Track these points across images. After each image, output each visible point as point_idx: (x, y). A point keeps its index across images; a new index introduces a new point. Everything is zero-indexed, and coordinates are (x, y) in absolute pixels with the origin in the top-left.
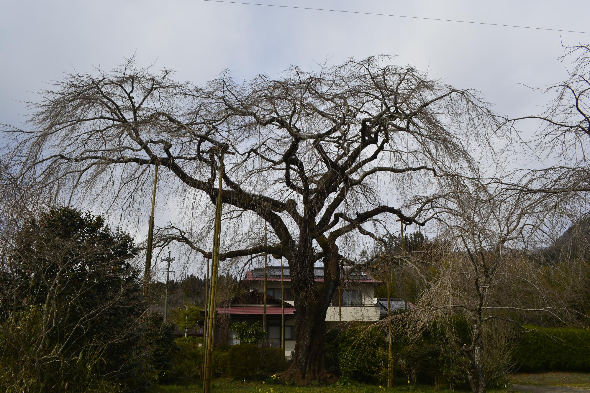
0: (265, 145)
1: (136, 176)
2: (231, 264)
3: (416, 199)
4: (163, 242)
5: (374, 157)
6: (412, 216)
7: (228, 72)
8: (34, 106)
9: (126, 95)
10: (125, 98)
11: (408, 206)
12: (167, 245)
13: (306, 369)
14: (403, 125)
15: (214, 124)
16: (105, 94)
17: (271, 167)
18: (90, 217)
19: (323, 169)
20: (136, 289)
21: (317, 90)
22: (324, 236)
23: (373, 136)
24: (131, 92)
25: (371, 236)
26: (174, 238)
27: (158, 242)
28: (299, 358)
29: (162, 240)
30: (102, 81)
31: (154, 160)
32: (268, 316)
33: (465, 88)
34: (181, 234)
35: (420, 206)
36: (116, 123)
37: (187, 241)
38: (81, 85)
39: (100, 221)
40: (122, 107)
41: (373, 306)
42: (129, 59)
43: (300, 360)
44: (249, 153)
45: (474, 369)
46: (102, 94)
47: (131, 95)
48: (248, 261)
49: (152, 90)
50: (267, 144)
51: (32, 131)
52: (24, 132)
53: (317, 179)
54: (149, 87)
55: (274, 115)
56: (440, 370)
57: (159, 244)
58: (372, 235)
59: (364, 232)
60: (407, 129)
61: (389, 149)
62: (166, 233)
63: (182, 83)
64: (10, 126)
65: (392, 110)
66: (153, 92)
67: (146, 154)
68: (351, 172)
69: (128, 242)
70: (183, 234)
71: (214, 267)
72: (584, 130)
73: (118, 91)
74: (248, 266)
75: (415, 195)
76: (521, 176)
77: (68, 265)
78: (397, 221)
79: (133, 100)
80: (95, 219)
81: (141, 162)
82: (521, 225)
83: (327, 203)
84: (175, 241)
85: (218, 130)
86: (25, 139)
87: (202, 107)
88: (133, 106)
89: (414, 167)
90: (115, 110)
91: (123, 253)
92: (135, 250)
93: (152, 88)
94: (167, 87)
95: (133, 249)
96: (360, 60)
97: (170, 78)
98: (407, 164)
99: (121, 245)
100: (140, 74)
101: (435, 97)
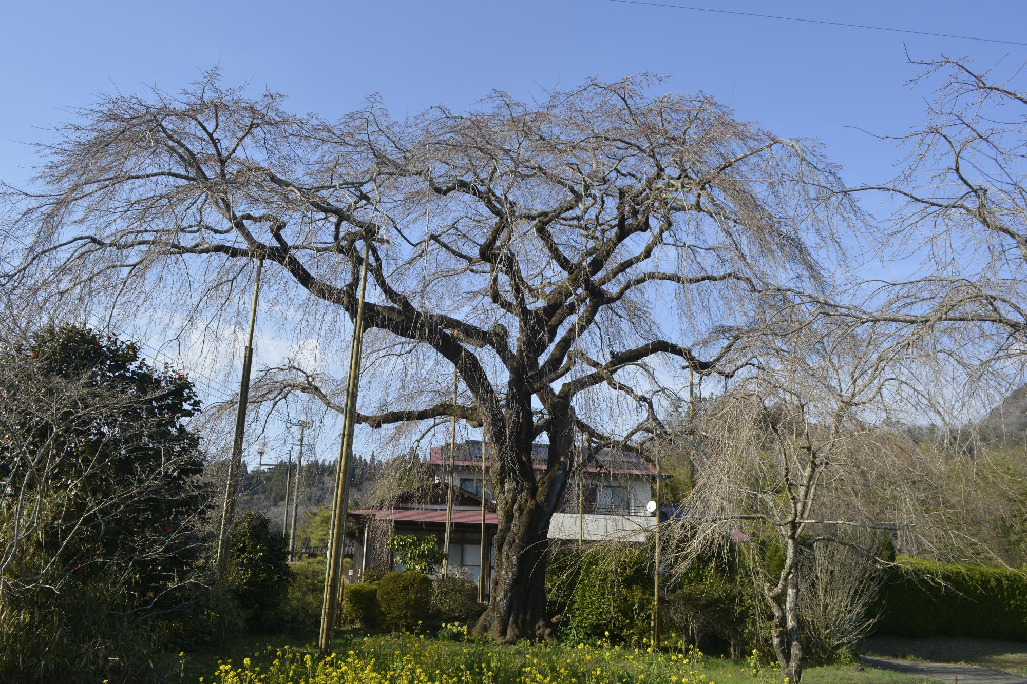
0: (457, 229)
1: (231, 277)
2: (398, 432)
3: (723, 330)
4: (276, 393)
6: (712, 359)
7: (379, 99)
8: (48, 151)
9: (206, 136)
10: (204, 140)
11: (706, 343)
12: (285, 397)
13: (508, 619)
14: (691, 200)
15: (363, 189)
16: (170, 133)
17: (466, 268)
18: (116, 344)
19: (557, 275)
22: (552, 390)
23: (640, 217)
24: (215, 131)
25: (627, 392)
26: (294, 386)
27: (269, 392)
29: (275, 388)
30: (162, 109)
32: (454, 525)
34: (307, 380)
35: (726, 343)
37: (315, 390)
38: (125, 116)
40: (200, 156)
41: (649, 515)
42: (210, 72)
43: (499, 602)
44: (427, 242)
46: (165, 132)
47: (215, 136)
48: (428, 430)
49: (251, 127)
50: (460, 228)
51: (44, 193)
52: (28, 195)
53: (548, 290)
54: (248, 121)
55: (469, 178)
56: (740, 628)
57: (270, 396)
58: (629, 391)
60: (698, 207)
62: (280, 376)
63: (302, 115)
66: (254, 131)
67: (241, 238)
68: (604, 281)
69: (184, 389)
70: (310, 379)
71: (346, 438)
72: (970, 212)
73: (192, 127)
74: (427, 438)
75: (717, 323)
78: (683, 368)
79: (218, 144)
81: (234, 253)
83: (561, 333)
84: (298, 392)
85: (372, 201)
86: (31, 207)
87: (341, 160)
88: (219, 154)
89: (715, 275)
90: (191, 160)
91: (176, 409)
92: (197, 403)
93: (252, 124)
94: (276, 123)
95: (192, 401)
96: (609, 83)
97: (279, 107)
98: (703, 269)
99: (170, 393)
100: (227, 100)
101: (746, 151)
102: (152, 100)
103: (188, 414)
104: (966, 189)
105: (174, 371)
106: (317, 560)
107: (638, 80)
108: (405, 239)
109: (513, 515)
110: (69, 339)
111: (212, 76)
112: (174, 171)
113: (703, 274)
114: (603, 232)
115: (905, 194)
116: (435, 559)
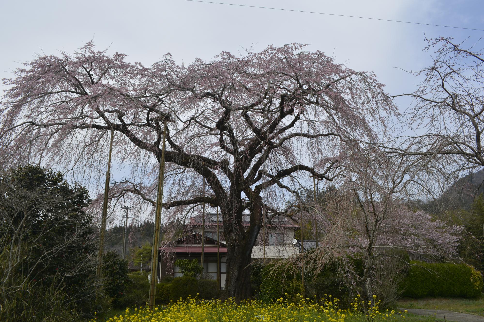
0: (203, 114)
1: (97, 139)
2: (176, 212)
3: (327, 160)
5: (292, 125)
6: (323, 173)
7: (169, 56)
8: (10, 82)
9: (86, 73)
10: (85, 75)
11: (320, 165)
12: (123, 196)
14: (314, 99)
15: (160, 97)
16: (69, 72)
17: (208, 133)
18: (51, 173)
19: (250, 134)
20: (90, 231)
21: (245, 71)
22: (251, 189)
23: (290, 108)
24: (90, 70)
26: (128, 190)
28: (229, 288)
29: (118, 192)
30: (65, 61)
31: (111, 127)
32: (205, 254)
33: (362, 71)
35: (329, 165)
36: (79, 95)
37: (138, 192)
39: (60, 176)
40: (83, 82)
41: (293, 246)
43: (229, 289)
44: (190, 121)
45: (365, 296)
46: (66, 71)
47: (90, 73)
48: (191, 209)
49: (108, 69)
50: (205, 114)
51: (8, 102)
53: (246, 142)
54: (106, 66)
55: (210, 91)
56: (342, 297)
57: (116, 195)
58: (288, 189)
59: (281, 186)
60: (317, 103)
61: (304, 119)
62: (122, 186)
63: (133, 63)
65: (305, 87)
67: (103, 121)
68: (273, 138)
69: (84, 193)
70: (135, 187)
71: (158, 214)
72: (449, 105)
74: (190, 214)
75: (325, 156)
76: (402, 141)
77: (31, 212)
78: (311, 177)
79: (92, 77)
80: (56, 174)
81: (99, 127)
82: (404, 181)
83: (253, 163)
84: (129, 193)
85: (164, 102)
87: (150, 84)
88: (93, 82)
89: (324, 133)
90: (78, 85)
91: (80, 203)
92: (90, 200)
93: (108, 67)
94: (120, 67)
95: (88, 199)
96: (277, 47)
97: (122, 60)
98: (318, 131)
99: (77, 196)
100: (97, 56)
101: (338, 78)
102: (61, 57)
103: (86, 205)
105: (79, 185)
106: (137, 273)
107: (291, 46)
108: (180, 120)
109: (234, 248)
110: (30, 171)
111: (90, 44)
112: (69, 89)
113: (319, 133)
114: (272, 115)
115: (420, 97)
116: (197, 270)
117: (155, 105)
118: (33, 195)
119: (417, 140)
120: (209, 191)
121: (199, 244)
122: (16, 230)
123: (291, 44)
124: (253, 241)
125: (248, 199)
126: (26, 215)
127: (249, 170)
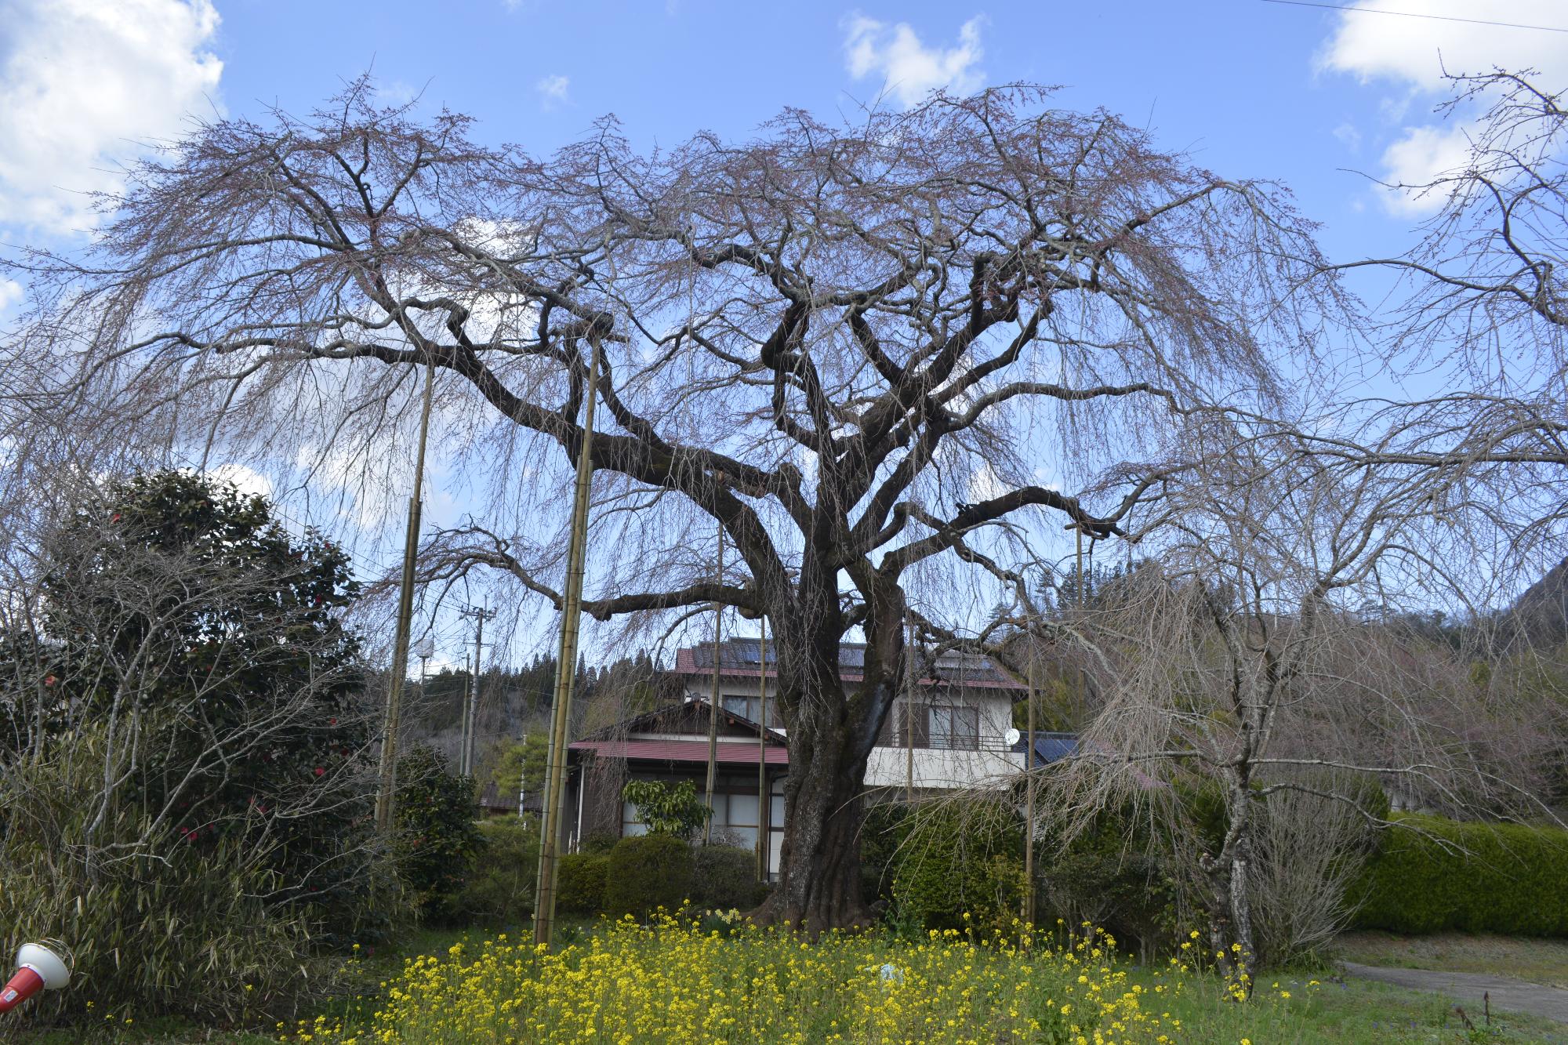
0: (722, 317)
1: (382, 391)
2: (632, 627)
3: (1124, 471)
4: (451, 567)
5: (1009, 357)
6: (1109, 515)
7: (613, 123)
8: (111, 204)
9: (349, 180)
10: (347, 186)
11: (1101, 489)
12: (464, 574)
13: (806, 906)
14: (1083, 272)
15: (584, 260)
16: (295, 175)
17: (737, 377)
18: (234, 497)
19: (872, 384)
20: (353, 682)
21: (858, 174)
22: (869, 563)
23: (1004, 298)
24: (363, 170)
25: (986, 566)
26: (479, 558)
27: (439, 567)
28: (791, 875)
29: (450, 560)
30: (284, 140)
32: (720, 766)
33: (1246, 178)
34: (498, 547)
35: (1130, 490)
36: (325, 251)
37: (510, 564)
38: (231, 151)
39: (259, 505)
40: (339, 209)
41: (1010, 749)
42: (356, 83)
43: (793, 880)
44: (678, 338)
45: (1227, 916)
46: (287, 174)
47: (363, 179)
48: (677, 623)
49: (416, 166)
50: (727, 317)
51: (107, 269)
52: (84, 272)
53: (861, 410)
54: (412, 156)
55: (743, 240)
56: (1155, 919)
57: (442, 573)
58: (989, 564)
59: (966, 554)
60: (1094, 285)
61: (1051, 335)
62: (458, 543)
63: (494, 148)
64: (48, 254)
65: (1055, 231)
66: (422, 171)
67: (401, 335)
68: (947, 396)
69: (336, 564)
70: (503, 546)
71: (567, 636)
72: (1524, 298)
73: (328, 167)
74: (675, 635)
75: (1118, 460)
76: (1364, 417)
77: (171, 617)
78: (1067, 528)
79: (368, 192)
80: (248, 502)
81: (387, 355)
82: (1370, 548)
84: (485, 567)
85: (596, 277)
86: (87, 289)
87: (551, 216)
88: (369, 208)
89: (1117, 385)
90: (326, 217)
91: (323, 593)
92: (354, 586)
93: (418, 161)
94: (455, 158)
95: (347, 583)
96: (964, 97)
97: (461, 136)
98: (1097, 378)
99: (315, 571)
100: (384, 125)
101: (1169, 199)
102: (270, 126)
103: (340, 601)
104: (1518, 264)
105: (320, 538)
106: (506, 818)
107: (1007, 92)
108: (646, 333)
109: (812, 750)
110: (169, 491)
111: (360, 88)
112: (297, 231)
113: (1099, 385)
114: (946, 320)
115: (1426, 271)
116: (693, 816)
117: (566, 286)
118: (178, 566)
119: (1418, 412)
120: (736, 566)
121: (700, 734)
122: (125, 673)
123: (1010, 86)
124: (873, 729)
125: (860, 595)
126: (153, 628)
127: (865, 502)
